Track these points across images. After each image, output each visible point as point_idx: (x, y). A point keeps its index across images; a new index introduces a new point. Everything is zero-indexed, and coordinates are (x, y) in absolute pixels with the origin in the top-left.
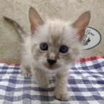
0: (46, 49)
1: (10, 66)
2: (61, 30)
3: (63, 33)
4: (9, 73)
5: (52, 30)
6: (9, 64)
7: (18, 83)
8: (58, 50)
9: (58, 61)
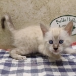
0: (53, 43)
1: (7, 52)
2: (58, 33)
3: (60, 34)
4: (5, 58)
5: (54, 33)
6: (6, 50)
7: (13, 66)
8: (58, 43)
9: (59, 48)
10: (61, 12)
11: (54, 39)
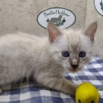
10: (49, 4)
11: (71, 49)
